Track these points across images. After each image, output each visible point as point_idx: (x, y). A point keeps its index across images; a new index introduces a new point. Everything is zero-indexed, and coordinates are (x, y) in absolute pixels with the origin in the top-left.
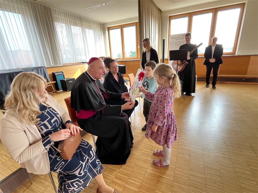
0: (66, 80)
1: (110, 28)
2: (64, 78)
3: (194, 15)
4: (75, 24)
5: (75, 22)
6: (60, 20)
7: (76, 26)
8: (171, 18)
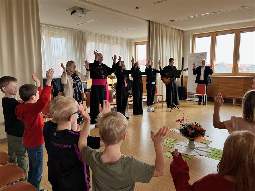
0: (87, 89)
1: (137, 44)
2: (87, 87)
3: (217, 35)
4: (103, 42)
5: (103, 40)
6: (91, 39)
7: (103, 43)
8: (194, 37)
